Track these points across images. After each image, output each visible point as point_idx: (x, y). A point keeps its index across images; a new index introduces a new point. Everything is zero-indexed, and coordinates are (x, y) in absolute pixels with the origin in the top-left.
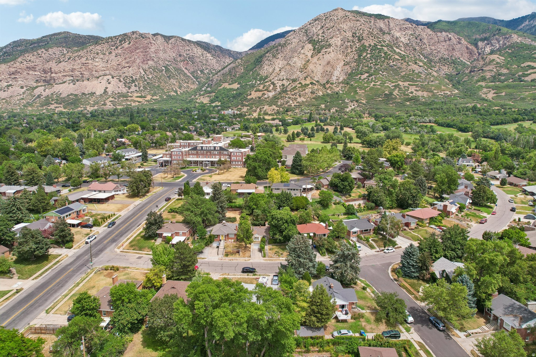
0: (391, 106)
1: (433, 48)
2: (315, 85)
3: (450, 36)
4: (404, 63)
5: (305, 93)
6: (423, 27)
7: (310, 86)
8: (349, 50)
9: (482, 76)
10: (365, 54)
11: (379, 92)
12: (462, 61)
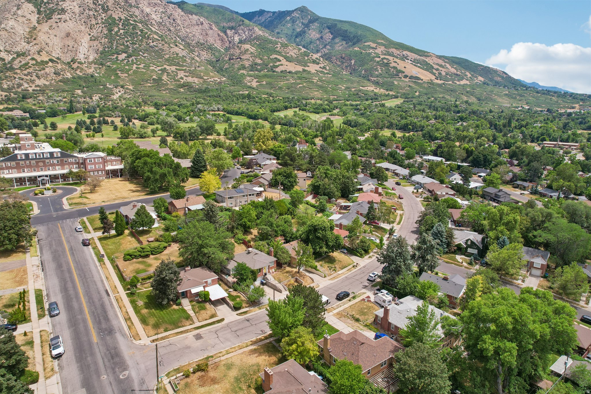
0: (164, 92)
1: (188, 30)
2: (58, 63)
3: (201, 20)
4: (166, 45)
5: (46, 73)
6: (173, 6)
7: (50, 64)
8: (94, 22)
9: (242, 65)
10: (116, 29)
11: (146, 77)
12: (216, 48)
